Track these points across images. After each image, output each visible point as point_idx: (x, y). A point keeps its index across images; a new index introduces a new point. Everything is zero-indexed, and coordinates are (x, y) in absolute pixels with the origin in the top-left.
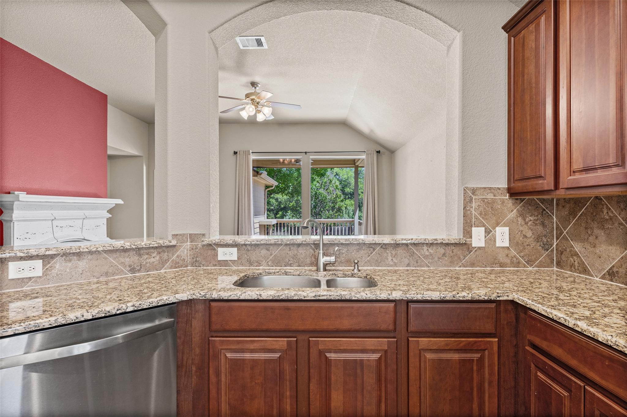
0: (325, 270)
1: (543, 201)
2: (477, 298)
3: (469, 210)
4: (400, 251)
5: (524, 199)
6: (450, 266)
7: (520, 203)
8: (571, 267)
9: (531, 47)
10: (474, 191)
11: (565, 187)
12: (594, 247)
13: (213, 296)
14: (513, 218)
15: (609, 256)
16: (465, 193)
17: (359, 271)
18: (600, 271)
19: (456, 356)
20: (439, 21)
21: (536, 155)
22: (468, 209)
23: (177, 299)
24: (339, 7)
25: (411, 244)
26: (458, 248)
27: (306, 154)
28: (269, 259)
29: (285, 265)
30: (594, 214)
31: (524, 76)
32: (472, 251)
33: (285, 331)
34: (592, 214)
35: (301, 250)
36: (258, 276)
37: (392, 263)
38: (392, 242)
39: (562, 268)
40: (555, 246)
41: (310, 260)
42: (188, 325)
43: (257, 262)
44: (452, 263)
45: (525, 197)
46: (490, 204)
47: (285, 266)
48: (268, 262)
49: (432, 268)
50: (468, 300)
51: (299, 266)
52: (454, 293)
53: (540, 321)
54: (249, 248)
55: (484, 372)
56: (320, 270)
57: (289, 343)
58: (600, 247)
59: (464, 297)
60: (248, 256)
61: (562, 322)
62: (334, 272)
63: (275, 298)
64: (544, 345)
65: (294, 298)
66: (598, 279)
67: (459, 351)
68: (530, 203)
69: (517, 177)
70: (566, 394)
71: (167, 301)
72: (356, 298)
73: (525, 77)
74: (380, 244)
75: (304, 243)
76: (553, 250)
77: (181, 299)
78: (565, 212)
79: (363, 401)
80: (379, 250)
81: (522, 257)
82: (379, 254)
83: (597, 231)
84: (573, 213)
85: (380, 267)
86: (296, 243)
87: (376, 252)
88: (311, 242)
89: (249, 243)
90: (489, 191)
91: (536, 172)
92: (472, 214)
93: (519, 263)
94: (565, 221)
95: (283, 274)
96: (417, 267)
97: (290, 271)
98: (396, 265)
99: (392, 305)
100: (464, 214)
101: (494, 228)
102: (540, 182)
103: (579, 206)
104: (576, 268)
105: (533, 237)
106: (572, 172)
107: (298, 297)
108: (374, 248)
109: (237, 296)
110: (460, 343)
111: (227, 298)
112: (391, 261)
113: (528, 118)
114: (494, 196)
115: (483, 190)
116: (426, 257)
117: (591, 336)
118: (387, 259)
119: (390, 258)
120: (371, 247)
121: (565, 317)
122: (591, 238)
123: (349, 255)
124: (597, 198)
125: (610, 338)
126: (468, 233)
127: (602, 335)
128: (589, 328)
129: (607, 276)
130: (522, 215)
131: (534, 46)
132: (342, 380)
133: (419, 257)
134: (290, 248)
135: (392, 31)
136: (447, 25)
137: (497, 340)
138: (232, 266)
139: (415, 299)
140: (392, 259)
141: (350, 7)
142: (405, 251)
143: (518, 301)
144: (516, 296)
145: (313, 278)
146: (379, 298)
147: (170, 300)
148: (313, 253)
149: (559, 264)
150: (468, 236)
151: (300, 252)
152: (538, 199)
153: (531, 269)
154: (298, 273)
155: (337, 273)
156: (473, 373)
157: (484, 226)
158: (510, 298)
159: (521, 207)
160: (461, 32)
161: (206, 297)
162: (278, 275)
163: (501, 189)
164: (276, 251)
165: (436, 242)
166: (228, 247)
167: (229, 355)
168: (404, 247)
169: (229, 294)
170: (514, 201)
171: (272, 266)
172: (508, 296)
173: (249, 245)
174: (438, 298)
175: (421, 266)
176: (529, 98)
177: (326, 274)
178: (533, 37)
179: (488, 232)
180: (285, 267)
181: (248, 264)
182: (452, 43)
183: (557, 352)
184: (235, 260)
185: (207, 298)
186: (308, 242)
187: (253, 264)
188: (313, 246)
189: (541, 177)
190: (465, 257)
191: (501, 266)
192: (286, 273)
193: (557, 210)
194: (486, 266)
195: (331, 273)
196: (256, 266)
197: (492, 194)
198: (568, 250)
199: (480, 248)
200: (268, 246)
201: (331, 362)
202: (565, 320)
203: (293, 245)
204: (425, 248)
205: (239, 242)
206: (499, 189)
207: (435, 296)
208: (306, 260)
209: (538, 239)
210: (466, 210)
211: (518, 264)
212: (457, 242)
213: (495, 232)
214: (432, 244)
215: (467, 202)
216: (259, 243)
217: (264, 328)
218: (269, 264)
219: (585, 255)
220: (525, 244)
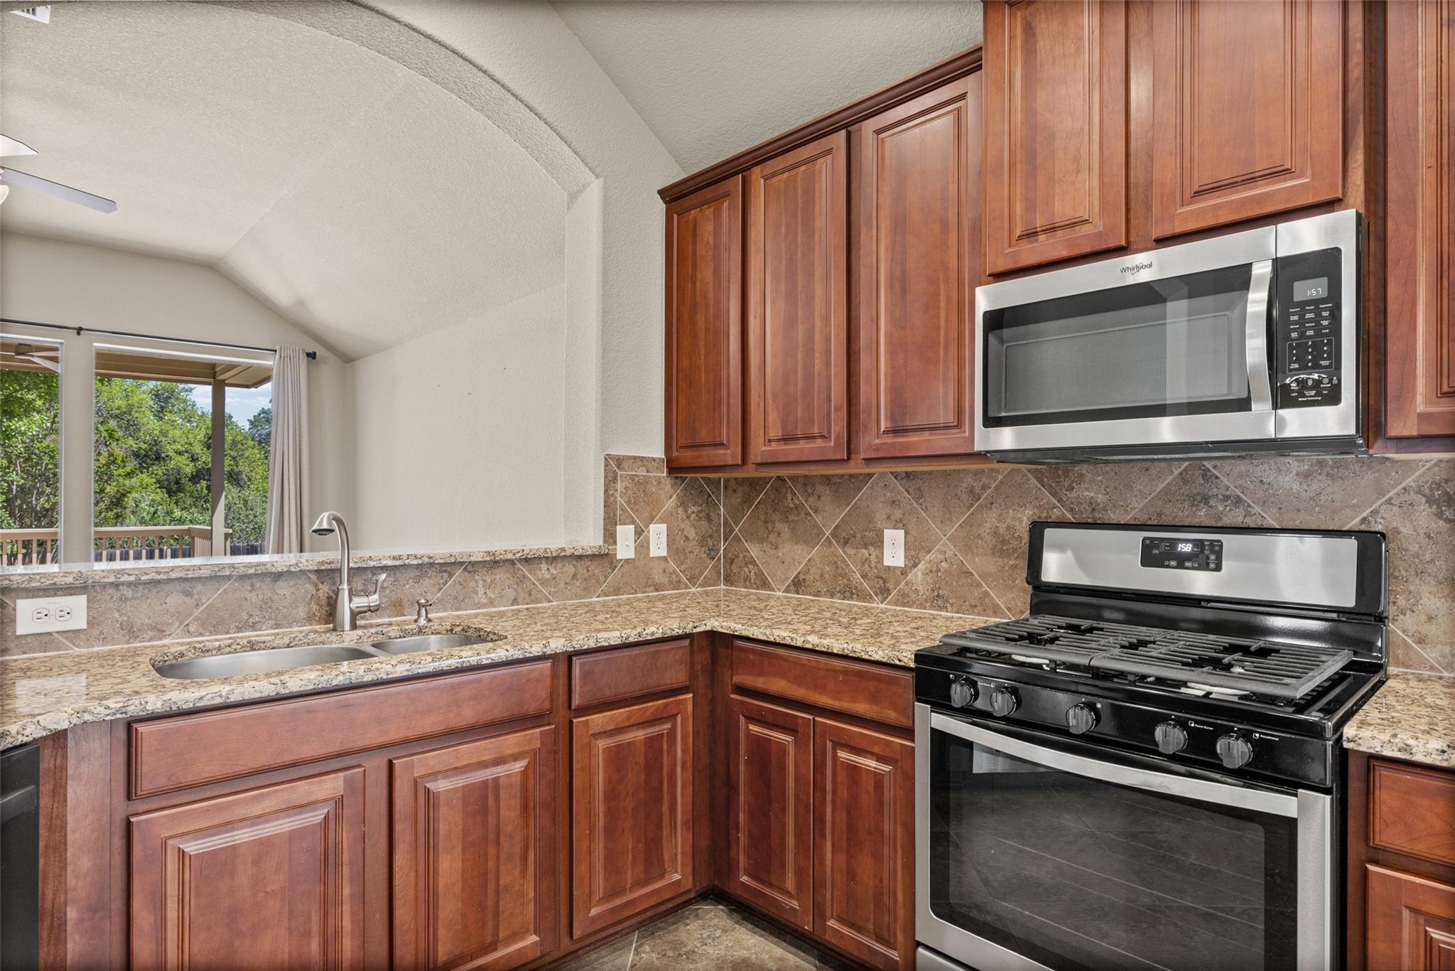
0: (354, 626)
1: (708, 481)
2: (669, 633)
3: (613, 495)
4: (501, 575)
5: (686, 478)
6: (585, 597)
7: (681, 484)
8: (745, 581)
9: (708, 242)
10: (620, 461)
11: (759, 461)
12: (776, 548)
13: (150, 707)
14: (672, 508)
15: (794, 560)
16: (606, 466)
17: (430, 620)
18: (783, 582)
19: (640, 734)
20: (565, 147)
21: (714, 409)
22: (611, 492)
23: (45, 729)
24: (361, 38)
25: (520, 560)
26: (596, 563)
27: (79, 333)
28: (192, 618)
29: (237, 627)
30: (776, 501)
31: (695, 283)
32: (616, 567)
33: (339, 755)
34: (773, 501)
35: (284, 588)
36: (174, 662)
37: (485, 601)
38: (488, 559)
39: (732, 584)
40: (722, 551)
41: (306, 609)
42: (56, 799)
43: (153, 628)
44: (587, 591)
45: (686, 475)
46: (641, 484)
47: (239, 630)
48: (188, 625)
49: (555, 603)
50: (659, 638)
51: (278, 626)
52: (639, 630)
53: (754, 651)
54: (128, 593)
55: (675, 750)
56: (343, 626)
57: (347, 782)
58: (783, 548)
59: (653, 634)
60: (126, 615)
61: (788, 643)
62: (379, 629)
63: (320, 686)
64: (758, 683)
65: (365, 680)
66: (780, 593)
67: (645, 725)
68: (693, 484)
69: (683, 442)
70: (790, 739)
71: (20, 736)
72: (490, 661)
73: (698, 285)
74: (461, 563)
75: (293, 570)
76: (719, 558)
77: (53, 727)
78: (737, 499)
79: (498, 857)
80: (460, 575)
81: (684, 572)
82: (461, 585)
83: (780, 526)
84: (747, 500)
85: (463, 610)
86: (274, 570)
87: (454, 581)
88: (311, 568)
89: (132, 578)
90: (640, 463)
91: (714, 436)
92: (616, 502)
93: (679, 582)
94: (736, 513)
95: (243, 649)
96: (531, 604)
97: (262, 639)
98: (491, 603)
99: (547, 665)
100: (605, 501)
101: (647, 526)
102: (722, 452)
103: (756, 490)
104: (753, 582)
105: (697, 538)
106: (767, 441)
107: (373, 676)
108: (449, 573)
109: (220, 696)
110: (646, 711)
111: (191, 705)
112: (484, 596)
113: (703, 351)
114: (648, 472)
115: (632, 461)
116: (544, 582)
117: (824, 650)
118: (476, 593)
119: (481, 591)
120: (445, 571)
121: (790, 634)
122: (771, 536)
123: (399, 591)
124: (779, 477)
125: (846, 645)
126: (610, 536)
127: (837, 645)
128: (822, 640)
129: (792, 588)
130: (683, 503)
131: (712, 242)
132: (460, 827)
133: (534, 584)
134: (252, 586)
135: (430, 111)
136: (578, 160)
137: (691, 695)
138: (67, 648)
139: (586, 647)
140: (485, 593)
141: (387, 50)
142: (508, 575)
143: (720, 630)
144: (716, 624)
145: (331, 649)
146: (528, 655)
147: (27, 732)
148: (314, 592)
149: (728, 580)
150: (611, 540)
151: (281, 592)
152: (702, 478)
153: (693, 590)
154: (286, 640)
155: (387, 630)
156: (662, 755)
157: (633, 522)
158: (708, 628)
159: (682, 491)
160: (601, 179)
161: (126, 713)
162: (230, 653)
163: (657, 461)
164: (211, 596)
165: (563, 554)
166: (56, 595)
167: (191, 847)
168: (508, 566)
169: (198, 694)
170: (673, 482)
171: (201, 635)
172: (705, 625)
173: (129, 584)
174: (618, 642)
175: (537, 601)
176: (703, 320)
177: (362, 634)
178: (710, 227)
179: (639, 533)
180: (238, 632)
181: (124, 636)
182: (581, 191)
183: (778, 685)
184: (77, 631)
185: (129, 714)
186: (303, 568)
187: (139, 634)
188: (313, 577)
189: (722, 444)
190: (606, 577)
191: (657, 590)
192: (252, 647)
193: (725, 496)
194: (636, 592)
195: (373, 630)
196: (151, 640)
197: (643, 469)
198: (741, 556)
199: (627, 561)
200: (187, 586)
201: (438, 798)
202: (792, 639)
203: (262, 576)
204: (544, 566)
205: (97, 578)
206: (654, 459)
207: (613, 637)
208: (294, 612)
209: (702, 542)
210: (609, 495)
211: (677, 584)
212: (595, 551)
213: (649, 532)
214: (555, 558)
215: (610, 480)
216: (163, 577)
217: (288, 758)
218: (192, 629)
219: (764, 561)
220: (687, 551)
